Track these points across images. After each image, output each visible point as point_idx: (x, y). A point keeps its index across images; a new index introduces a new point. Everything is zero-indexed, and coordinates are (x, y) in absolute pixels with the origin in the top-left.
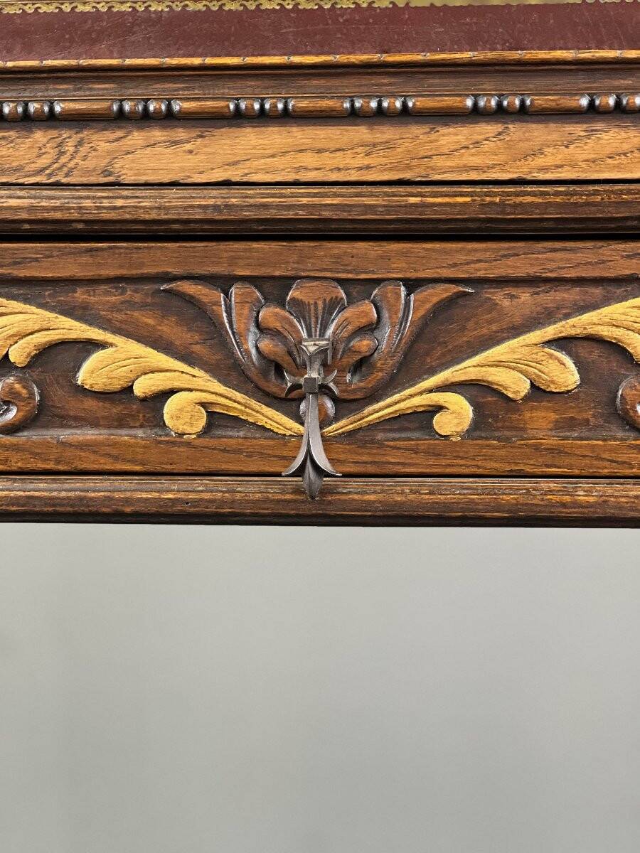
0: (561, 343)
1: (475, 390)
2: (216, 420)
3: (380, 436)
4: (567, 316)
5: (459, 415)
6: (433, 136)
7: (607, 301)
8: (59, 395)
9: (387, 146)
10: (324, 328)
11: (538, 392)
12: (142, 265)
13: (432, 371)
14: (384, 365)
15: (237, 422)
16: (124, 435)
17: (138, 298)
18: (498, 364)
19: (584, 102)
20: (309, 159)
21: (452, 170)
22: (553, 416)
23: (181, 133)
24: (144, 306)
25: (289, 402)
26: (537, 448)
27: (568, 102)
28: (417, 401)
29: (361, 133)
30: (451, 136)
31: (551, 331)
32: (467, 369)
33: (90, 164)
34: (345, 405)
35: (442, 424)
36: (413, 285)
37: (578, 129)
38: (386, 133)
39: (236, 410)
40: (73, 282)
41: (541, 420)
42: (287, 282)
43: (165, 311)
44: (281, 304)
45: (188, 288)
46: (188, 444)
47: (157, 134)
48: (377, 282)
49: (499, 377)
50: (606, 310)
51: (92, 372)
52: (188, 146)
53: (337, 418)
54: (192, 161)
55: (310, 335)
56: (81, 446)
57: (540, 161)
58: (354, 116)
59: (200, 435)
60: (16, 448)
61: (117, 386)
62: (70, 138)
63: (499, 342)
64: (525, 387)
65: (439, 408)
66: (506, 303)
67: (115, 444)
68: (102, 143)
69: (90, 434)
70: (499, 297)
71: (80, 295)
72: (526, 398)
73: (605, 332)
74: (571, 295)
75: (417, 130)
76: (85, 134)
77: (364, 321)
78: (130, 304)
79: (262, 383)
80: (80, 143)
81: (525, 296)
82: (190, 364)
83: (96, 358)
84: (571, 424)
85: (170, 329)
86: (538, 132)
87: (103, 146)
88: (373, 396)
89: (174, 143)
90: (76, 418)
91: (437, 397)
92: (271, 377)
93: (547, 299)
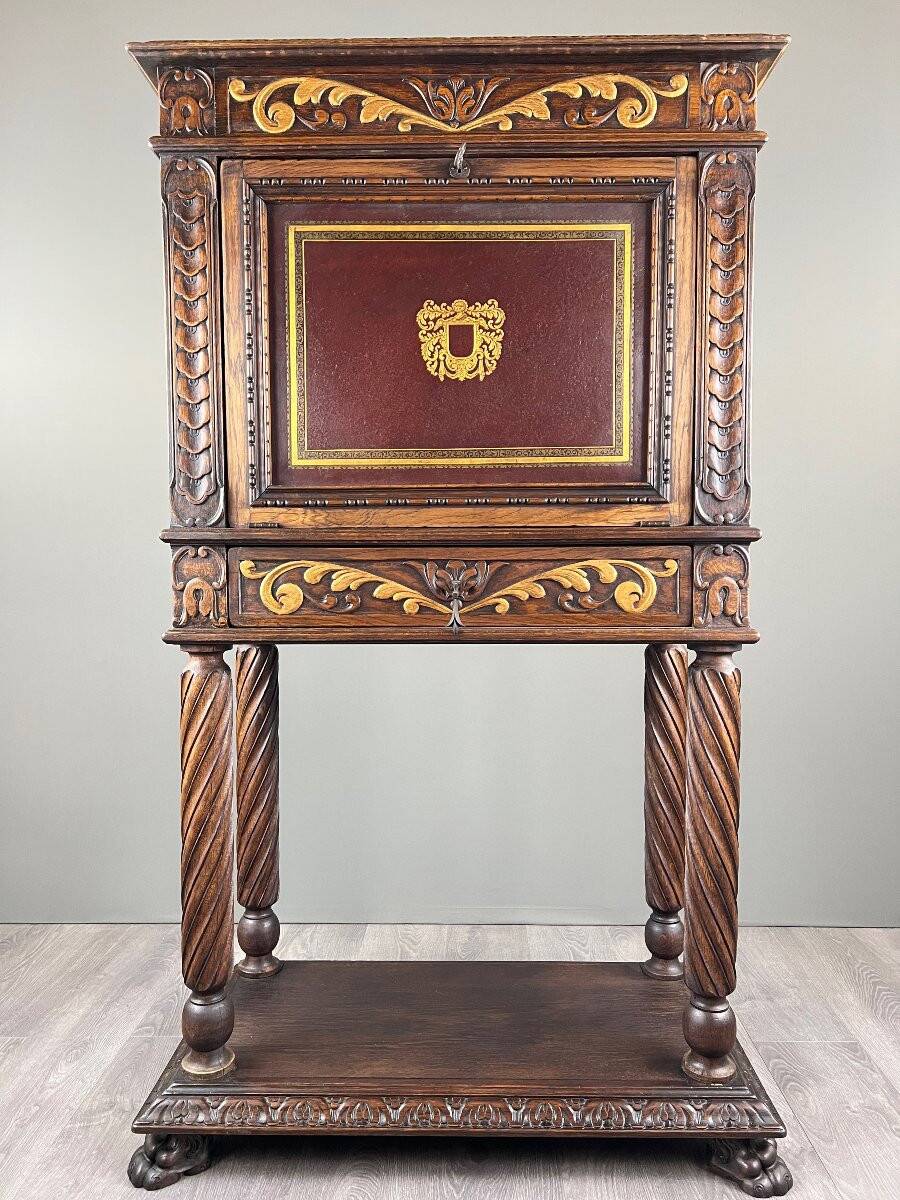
0: (539, 581)
1: (510, 597)
2: (422, 609)
3: (478, 613)
4: (542, 572)
5: (504, 606)
6: (496, 511)
7: (555, 567)
8: (367, 600)
9: (480, 515)
10: (459, 577)
11: (531, 598)
12: (396, 555)
13: (496, 591)
14: (479, 589)
15: (429, 609)
16: (389, 614)
17: (394, 567)
18: (518, 589)
19: (546, 500)
20: (453, 519)
21: (503, 523)
22: (536, 606)
23: (408, 510)
24: (396, 569)
25: (447, 603)
26: (531, 617)
27: (541, 501)
28: (490, 601)
29: (470, 510)
30: (502, 511)
31: (536, 578)
32: (508, 591)
33: (378, 521)
34: (466, 603)
35: (499, 609)
37: (545, 509)
38: (478, 510)
39: (431, 605)
40: (371, 562)
41: (532, 607)
42: (446, 561)
43: (404, 571)
44: (444, 569)
45: (412, 563)
46: (412, 617)
47: (401, 511)
48: (476, 561)
49: (518, 593)
50: (554, 570)
52: (412, 515)
53: (463, 607)
54: (413, 520)
55: (454, 579)
56: (375, 618)
57: (532, 520)
58: (469, 505)
59: (417, 613)
60: (353, 619)
61: (388, 596)
62: (372, 511)
63: (519, 581)
64: (527, 596)
65: (497, 604)
66: (521, 568)
68: (382, 513)
69: (378, 614)
70: (518, 566)
71: (374, 566)
72: (528, 600)
73: (554, 578)
74: (542, 565)
75: (490, 509)
76: (376, 511)
77: (472, 574)
78: (392, 569)
79: (438, 596)
80: (375, 514)
81: (526, 565)
82: (412, 589)
83: (380, 587)
84: (543, 609)
85: (406, 577)
86: (530, 510)
87: (383, 515)
88: (475, 600)
89: (407, 514)
90: (373, 608)
91: (497, 600)
92: (442, 594)
93: (536, 566)
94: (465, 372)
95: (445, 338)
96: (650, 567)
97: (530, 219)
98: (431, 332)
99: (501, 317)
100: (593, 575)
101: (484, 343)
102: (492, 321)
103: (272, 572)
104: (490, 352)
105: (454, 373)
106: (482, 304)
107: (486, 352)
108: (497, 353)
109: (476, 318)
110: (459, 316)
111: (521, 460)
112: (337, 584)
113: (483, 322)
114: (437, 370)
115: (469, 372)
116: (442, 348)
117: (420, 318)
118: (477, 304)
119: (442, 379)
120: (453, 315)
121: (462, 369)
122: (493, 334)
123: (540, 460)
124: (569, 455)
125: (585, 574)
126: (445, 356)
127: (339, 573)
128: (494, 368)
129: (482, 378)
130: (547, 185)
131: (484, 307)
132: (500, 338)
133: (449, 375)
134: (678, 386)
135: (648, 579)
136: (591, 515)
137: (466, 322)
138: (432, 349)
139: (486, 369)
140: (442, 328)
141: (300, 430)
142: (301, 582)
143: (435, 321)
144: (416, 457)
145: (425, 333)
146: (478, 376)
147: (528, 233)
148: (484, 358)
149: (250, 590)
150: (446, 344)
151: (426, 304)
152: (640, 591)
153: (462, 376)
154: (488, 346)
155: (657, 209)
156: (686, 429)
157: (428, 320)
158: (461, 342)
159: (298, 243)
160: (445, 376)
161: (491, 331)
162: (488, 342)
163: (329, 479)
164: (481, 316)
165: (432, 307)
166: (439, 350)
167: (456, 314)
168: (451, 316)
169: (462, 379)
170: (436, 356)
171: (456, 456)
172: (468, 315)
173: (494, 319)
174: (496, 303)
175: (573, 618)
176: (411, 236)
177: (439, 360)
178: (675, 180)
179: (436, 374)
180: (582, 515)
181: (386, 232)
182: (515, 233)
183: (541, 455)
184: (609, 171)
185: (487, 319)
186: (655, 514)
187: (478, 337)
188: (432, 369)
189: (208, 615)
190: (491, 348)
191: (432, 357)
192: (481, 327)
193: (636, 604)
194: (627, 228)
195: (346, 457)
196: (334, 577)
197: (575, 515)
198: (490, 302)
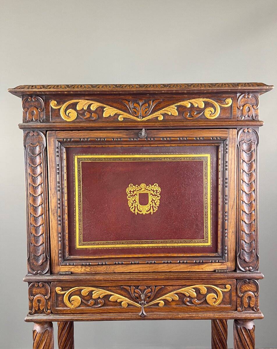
0: (176, 294)
1: (164, 300)
2: (129, 305)
3: (151, 307)
4: (177, 290)
5: (162, 304)
6: (158, 266)
8: (107, 302)
9: (152, 267)
10: (144, 292)
11: (173, 300)
12: (118, 284)
13: (159, 298)
14: (152, 297)
15: (132, 305)
16: (116, 307)
17: (118, 288)
19: (178, 262)
20: (141, 269)
21: (161, 270)
22: (175, 303)
24: (119, 289)
25: (139, 303)
26: (173, 308)
27: (176, 262)
28: (156, 302)
29: (148, 265)
30: (161, 266)
31: (175, 292)
32: (163, 297)
33: (111, 270)
34: (147, 303)
35: (160, 305)
36: (156, 286)
37: (178, 265)
38: (151, 265)
40: (109, 287)
42: (138, 286)
43: (122, 290)
44: (138, 289)
45: (125, 287)
46: (125, 308)
47: (120, 266)
48: (151, 286)
49: (168, 298)
50: (182, 289)
51: (111, 299)
52: (125, 267)
54: (125, 269)
55: (142, 293)
56: (110, 309)
57: (172, 269)
58: (148, 263)
59: (127, 307)
60: (101, 310)
61: (116, 300)
62: (108, 267)
63: (167, 293)
64: (171, 300)
65: (159, 303)
66: (168, 288)
67: (114, 309)
68: (113, 267)
69: (111, 307)
70: (167, 287)
71: (110, 288)
73: (182, 292)
74: (177, 287)
75: (156, 265)
76: (110, 266)
77: (149, 291)
78: (117, 289)
79: (135, 300)
80: (110, 267)
81: (171, 287)
82: (126, 297)
83: (112, 296)
84: (178, 304)
85: (122, 292)
86: (172, 265)
87: (113, 268)
88: (151, 301)
89: (122, 267)
90: (109, 305)
91: (159, 301)
92: (136, 299)
93: (174, 288)
94: (145, 211)
95: (137, 198)
96: (220, 288)
97: (170, 152)
98: (132, 196)
99: (160, 190)
100: (198, 291)
101: (153, 200)
102: (156, 192)
103: (68, 292)
104: (155, 203)
105: (141, 211)
106: (152, 185)
107: (154, 203)
108: (158, 204)
109: (150, 190)
110: (143, 189)
111: (168, 245)
112: (95, 296)
113: (152, 192)
114: (134, 210)
115: (147, 211)
116: (136, 202)
117: (128, 190)
118: (150, 185)
119: (136, 214)
120: (141, 190)
121: (144, 210)
122: (156, 196)
123: (176, 245)
124: (187, 243)
125: (194, 291)
126: (137, 205)
127: (95, 291)
128: (157, 209)
129: (152, 214)
130: (177, 141)
131: (152, 186)
132: (159, 198)
133: (139, 212)
134: (230, 217)
135: (219, 293)
136: (196, 267)
137: (146, 192)
138: (132, 202)
139: (153, 210)
140: (136, 194)
141: (80, 234)
142: (80, 295)
143: (133, 192)
144: (126, 244)
145: (129, 196)
146: (151, 213)
147: (170, 158)
148: (153, 206)
149: (60, 299)
150: (137, 200)
151: (130, 185)
152: (216, 298)
153: (144, 212)
154: (154, 201)
155: (221, 149)
156: (233, 234)
157: (130, 191)
158: (144, 199)
159: (78, 162)
160: (137, 213)
161: (155, 195)
162: (154, 200)
163: (91, 253)
164: (151, 190)
165: (132, 186)
166: (135, 203)
167: (141, 189)
168: (139, 190)
169: (144, 214)
170: (134, 205)
171: (142, 243)
172: (146, 189)
173: (156, 191)
174: (157, 185)
175: (190, 308)
176: (124, 159)
177: (135, 207)
178: (228, 138)
179: (134, 212)
180: (193, 267)
181: (114, 158)
182: (164, 158)
183: (176, 243)
184: (202, 135)
185: (154, 191)
186: (221, 266)
187: (150, 198)
188: (132, 210)
189: (43, 310)
190: (155, 202)
191: (132, 205)
192: (151, 194)
193: (215, 302)
194: (208, 156)
195: (98, 244)
196: (93, 293)
197: (189, 267)
198: (155, 184)
